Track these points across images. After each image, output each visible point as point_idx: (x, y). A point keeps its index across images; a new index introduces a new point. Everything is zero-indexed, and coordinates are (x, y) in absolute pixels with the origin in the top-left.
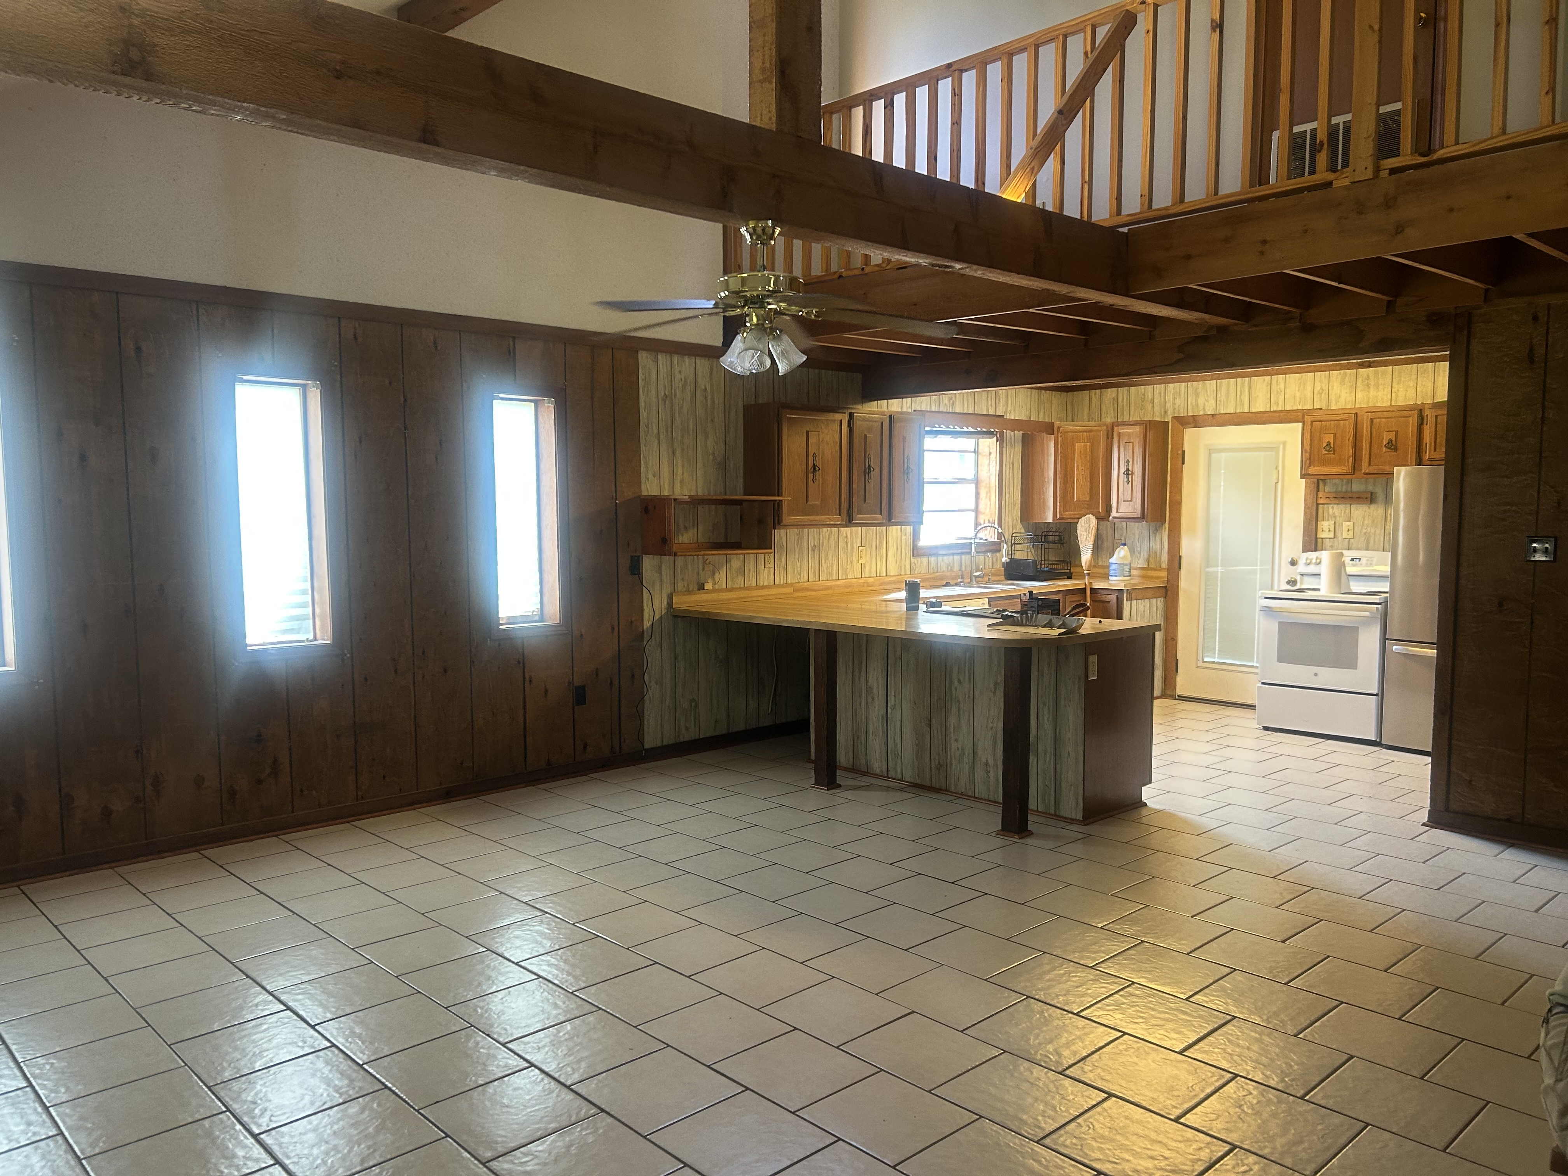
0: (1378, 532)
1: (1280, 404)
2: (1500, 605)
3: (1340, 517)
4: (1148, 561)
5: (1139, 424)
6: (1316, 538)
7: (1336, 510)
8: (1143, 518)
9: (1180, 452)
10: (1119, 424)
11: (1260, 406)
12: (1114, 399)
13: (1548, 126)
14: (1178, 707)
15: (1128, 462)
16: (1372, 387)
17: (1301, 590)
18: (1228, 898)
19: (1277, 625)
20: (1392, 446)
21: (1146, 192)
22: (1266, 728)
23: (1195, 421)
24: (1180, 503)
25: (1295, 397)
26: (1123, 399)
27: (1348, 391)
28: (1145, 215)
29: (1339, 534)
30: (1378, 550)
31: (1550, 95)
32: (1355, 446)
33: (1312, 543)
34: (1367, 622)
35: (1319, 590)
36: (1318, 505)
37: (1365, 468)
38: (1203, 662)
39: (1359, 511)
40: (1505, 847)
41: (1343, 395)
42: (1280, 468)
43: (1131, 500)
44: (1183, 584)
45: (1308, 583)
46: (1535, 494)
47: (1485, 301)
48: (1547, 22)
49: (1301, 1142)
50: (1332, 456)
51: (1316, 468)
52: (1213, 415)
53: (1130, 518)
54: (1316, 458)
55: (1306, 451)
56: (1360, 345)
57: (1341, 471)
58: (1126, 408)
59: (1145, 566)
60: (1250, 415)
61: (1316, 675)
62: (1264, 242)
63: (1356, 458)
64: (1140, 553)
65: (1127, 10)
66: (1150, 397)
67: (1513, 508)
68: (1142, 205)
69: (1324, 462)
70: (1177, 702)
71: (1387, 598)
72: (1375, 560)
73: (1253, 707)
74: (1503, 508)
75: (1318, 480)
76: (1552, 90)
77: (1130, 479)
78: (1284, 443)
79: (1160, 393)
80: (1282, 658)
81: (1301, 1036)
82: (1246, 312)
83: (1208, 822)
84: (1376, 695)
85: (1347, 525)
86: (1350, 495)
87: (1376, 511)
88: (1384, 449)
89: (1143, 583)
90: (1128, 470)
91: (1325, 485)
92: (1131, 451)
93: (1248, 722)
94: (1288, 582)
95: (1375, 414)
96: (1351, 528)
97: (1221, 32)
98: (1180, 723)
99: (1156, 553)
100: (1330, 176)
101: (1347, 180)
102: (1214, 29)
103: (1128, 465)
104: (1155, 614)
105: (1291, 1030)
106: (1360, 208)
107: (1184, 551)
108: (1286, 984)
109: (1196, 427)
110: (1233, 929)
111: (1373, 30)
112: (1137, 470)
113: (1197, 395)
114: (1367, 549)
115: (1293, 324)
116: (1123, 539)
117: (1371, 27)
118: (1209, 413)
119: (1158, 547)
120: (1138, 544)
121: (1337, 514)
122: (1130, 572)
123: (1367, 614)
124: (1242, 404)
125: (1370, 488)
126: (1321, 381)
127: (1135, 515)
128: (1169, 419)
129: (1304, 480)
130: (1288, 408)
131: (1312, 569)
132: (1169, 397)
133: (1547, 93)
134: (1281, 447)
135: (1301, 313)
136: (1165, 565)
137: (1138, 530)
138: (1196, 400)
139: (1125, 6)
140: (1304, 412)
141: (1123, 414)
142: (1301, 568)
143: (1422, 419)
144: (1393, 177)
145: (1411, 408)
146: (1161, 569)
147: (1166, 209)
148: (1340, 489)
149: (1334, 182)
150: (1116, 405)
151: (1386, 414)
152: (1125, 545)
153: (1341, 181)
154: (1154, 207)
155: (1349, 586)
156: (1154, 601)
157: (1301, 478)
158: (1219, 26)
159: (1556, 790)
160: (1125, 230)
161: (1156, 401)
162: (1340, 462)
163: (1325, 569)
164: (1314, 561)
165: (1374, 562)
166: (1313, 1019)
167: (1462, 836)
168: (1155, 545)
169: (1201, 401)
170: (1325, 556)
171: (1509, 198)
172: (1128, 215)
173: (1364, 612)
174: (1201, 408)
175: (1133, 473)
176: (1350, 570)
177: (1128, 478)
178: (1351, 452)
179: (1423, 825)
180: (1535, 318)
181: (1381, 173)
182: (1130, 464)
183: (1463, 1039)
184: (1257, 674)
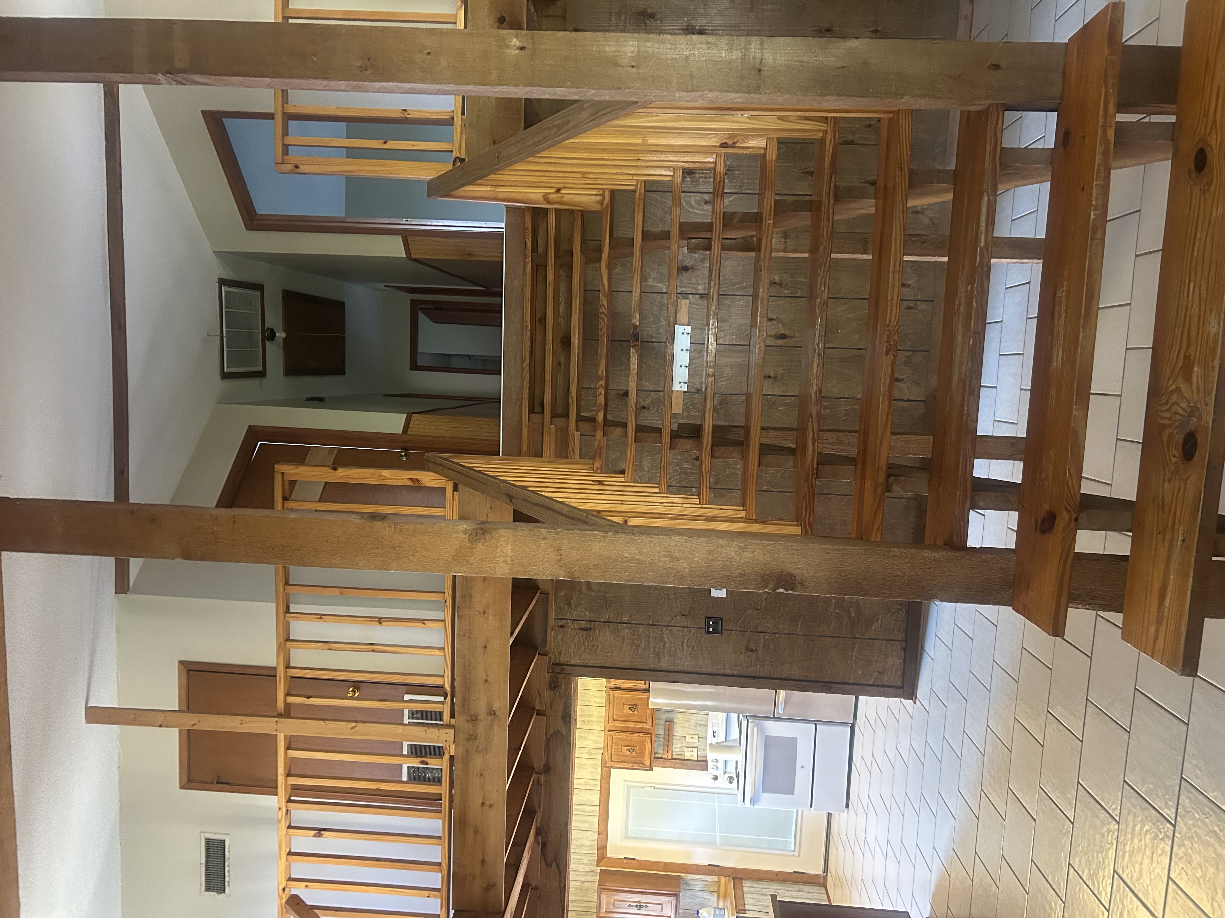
0: (694, 718)
1: (595, 783)
2: (751, 650)
3: (682, 743)
4: (711, 892)
5: (600, 894)
6: (698, 761)
7: (677, 747)
8: (676, 895)
9: (625, 861)
10: (599, 912)
11: (595, 798)
12: (577, 914)
13: (445, 624)
14: (833, 874)
15: (630, 906)
16: (590, 719)
17: (738, 775)
18: (1003, 860)
19: (765, 794)
20: (633, 708)
21: (427, 893)
22: (847, 806)
23: (602, 848)
24: (666, 863)
25: (592, 772)
26: (578, 906)
27: (591, 735)
28: (444, 895)
29: (695, 745)
30: (707, 719)
31: (425, 622)
32: (632, 732)
33: (701, 764)
34: (761, 729)
35: (737, 762)
36: (672, 759)
37: (648, 726)
38: (794, 851)
39: (678, 730)
40: (924, 653)
41: (594, 738)
42: (643, 785)
43: (662, 904)
44: (731, 864)
45: (731, 768)
46: (677, 628)
47: (547, 655)
48: (380, 623)
49: (1215, 832)
50: (638, 748)
51: (646, 759)
52: (599, 834)
53: (676, 907)
54: (639, 759)
55: (633, 766)
56: (564, 733)
57: (649, 742)
58: (586, 904)
59: (716, 895)
60: (602, 804)
61: (802, 767)
62: (483, 804)
63: (641, 732)
64: (705, 899)
65: (286, 902)
66: (579, 883)
67: (685, 641)
68: (436, 896)
69: (642, 754)
70: (829, 874)
71: (743, 716)
72: (715, 721)
73: (829, 815)
74: (685, 648)
75: (655, 758)
76: (423, 621)
77: (644, 905)
78: (625, 781)
79: (577, 875)
80: (790, 791)
81: (1117, 818)
82: (530, 813)
83: (937, 866)
84: (816, 725)
85: (688, 739)
86: (667, 736)
87: (679, 719)
88: (636, 713)
89: (731, 898)
90: (636, 906)
91: (658, 753)
92: (621, 903)
93: (841, 819)
94: (731, 783)
95: (610, 718)
96: (690, 736)
97: (324, 830)
98: (848, 874)
99: (706, 885)
100: (446, 757)
101: (451, 746)
102: (320, 836)
103: (632, 906)
104: (756, 889)
105: (1114, 826)
106: (472, 737)
107: (705, 862)
108: (1073, 823)
109: (606, 847)
110: (1032, 860)
111: (355, 726)
112: (636, 898)
113: (582, 845)
114: (707, 726)
115: (543, 778)
116: (693, 912)
117: (352, 728)
118: (597, 837)
119: (700, 883)
120: (698, 900)
121: (680, 745)
122: (721, 909)
123: (755, 729)
124: (592, 811)
125: (662, 722)
126: (582, 753)
127: (674, 902)
128: (598, 869)
129: (654, 768)
130: (599, 777)
131: (721, 765)
132: (581, 868)
133: (424, 624)
134: (627, 783)
135: (536, 773)
136: (716, 878)
137: (685, 899)
138: (586, 846)
139: (281, 905)
140: (603, 765)
141: (590, 907)
142: (720, 773)
143: (616, 688)
144: (456, 715)
145: (608, 696)
146: (719, 882)
147: (443, 878)
148: (662, 743)
149: (451, 754)
150: (582, 913)
151: (611, 711)
152: (698, 912)
153: (452, 750)
154: (440, 887)
155: (734, 740)
156: (745, 889)
157: (652, 770)
158: (320, 831)
159: (879, 621)
160: (452, 912)
161: (583, 879)
162: (643, 743)
163: (721, 756)
164: (715, 764)
165: (717, 722)
166: (1099, 807)
167: (920, 678)
168: (699, 885)
169: (587, 843)
170: (711, 756)
171: (485, 647)
172: (441, 909)
173: (754, 732)
174: (592, 843)
175: (639, 902)
176: (721, 738)
177: (643, 906)
178: (636, 735)
179: (915, 703)
180: (562, 626)
181: (452, 723)
182: (632, 904)
183: (1087, 699)
184: (802, 811)
